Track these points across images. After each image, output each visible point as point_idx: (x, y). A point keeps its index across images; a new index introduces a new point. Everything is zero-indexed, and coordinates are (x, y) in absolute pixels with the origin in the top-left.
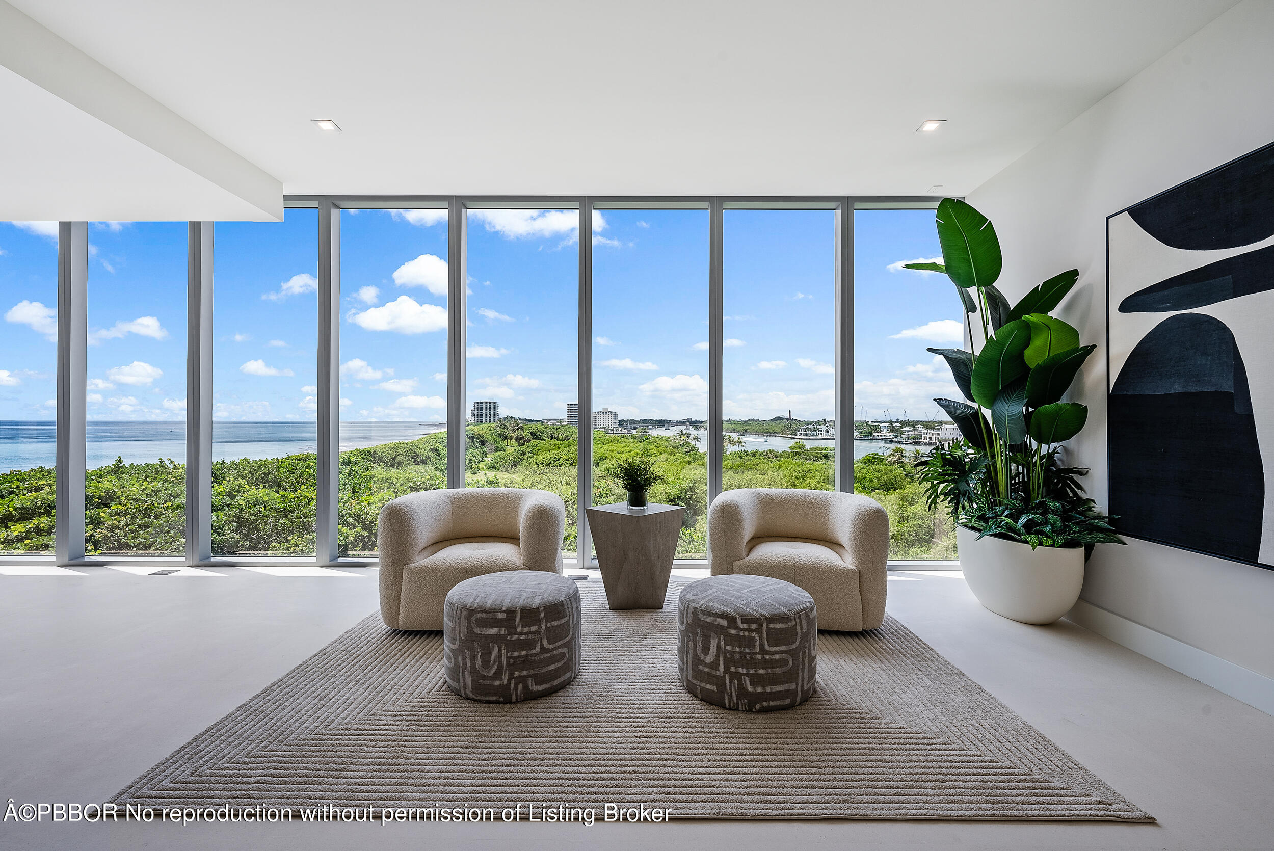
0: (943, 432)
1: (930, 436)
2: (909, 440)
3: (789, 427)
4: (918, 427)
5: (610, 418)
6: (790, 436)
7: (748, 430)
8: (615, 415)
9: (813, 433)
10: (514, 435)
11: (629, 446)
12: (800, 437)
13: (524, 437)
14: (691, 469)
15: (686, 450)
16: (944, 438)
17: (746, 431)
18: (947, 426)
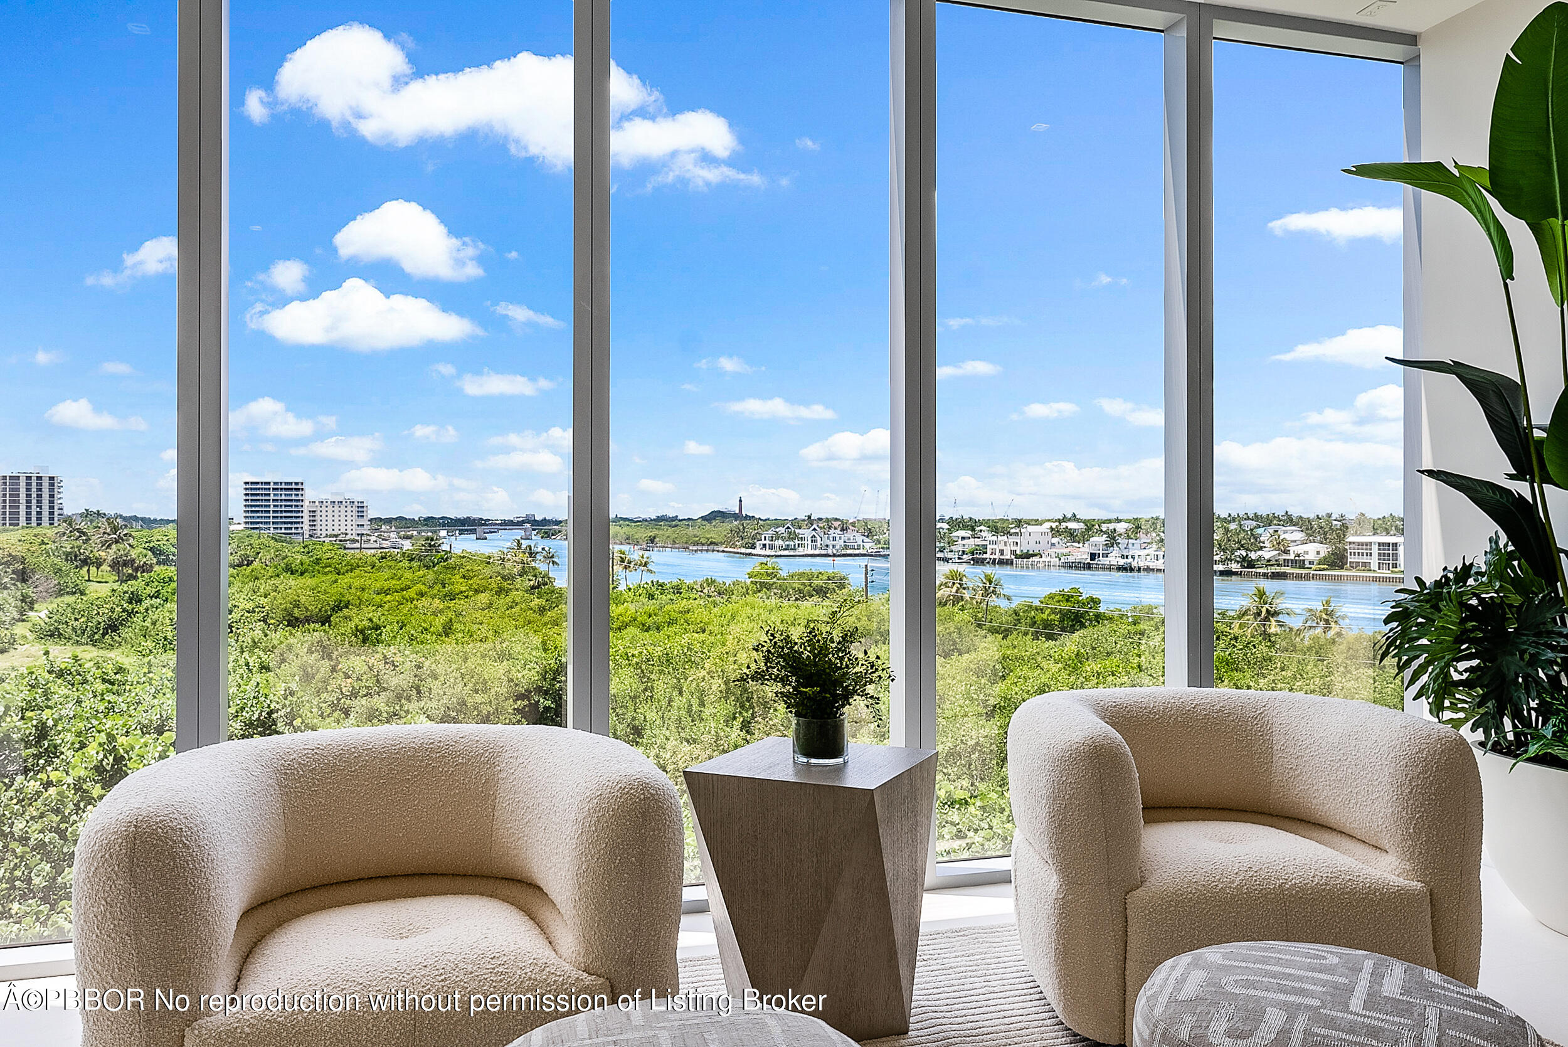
0: (1025, 538)
1: (1002, 548)
2: (965, 556)
3: (739, 533)
4: (981, 531)
5: (349, 514)
6: (743, 550)
7: (657, 539)
8: (361, 509)
9: (787, 543)
10: (109, 555)
11: (402, 576)
12: (763, 552)
13: (133, 560)
14: (545, 624)
15: (532, 583)
16: (1025, 551)
17: (652, 540)
18: (1030, 528)
